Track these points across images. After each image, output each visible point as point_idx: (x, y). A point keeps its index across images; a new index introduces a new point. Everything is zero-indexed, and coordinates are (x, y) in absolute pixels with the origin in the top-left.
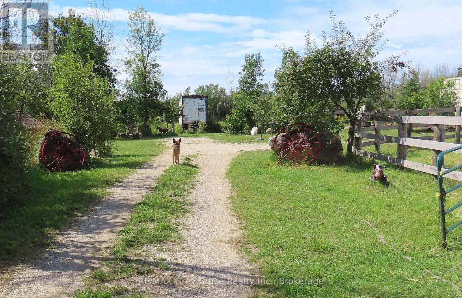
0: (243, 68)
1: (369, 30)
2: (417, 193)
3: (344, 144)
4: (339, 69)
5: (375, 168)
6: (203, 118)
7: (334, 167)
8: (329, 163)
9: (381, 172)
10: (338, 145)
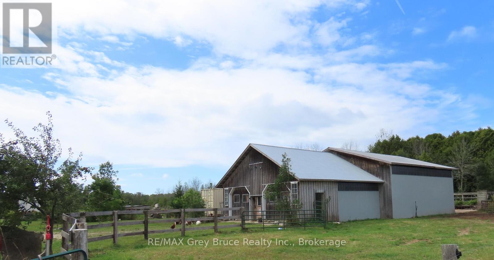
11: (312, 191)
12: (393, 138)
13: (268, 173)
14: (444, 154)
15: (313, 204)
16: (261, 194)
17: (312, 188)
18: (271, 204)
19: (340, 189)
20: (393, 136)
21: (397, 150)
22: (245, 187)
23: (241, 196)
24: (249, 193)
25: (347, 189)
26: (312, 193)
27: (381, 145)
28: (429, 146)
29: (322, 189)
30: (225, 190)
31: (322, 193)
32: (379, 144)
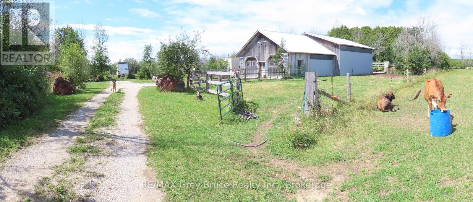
0: (144, 51)
1: (194, 37)
2: (213, 102)
3: (186, 83)
4: (182, 51)
5: (197, 92)
6: (127, 72)
7: (182, 92)
8: (180, 91)
9: (199, 94)
10: (183, 84)
11: (296, 59)
12: (342, 27)
13: (269, 48)
15: (296, 67)
16: (265, 61)
17: (296, 57)
18: (271, 67)
19: (312, 58)
20: (343, 26)
22: (255, 56)
23: (252, 62)
24: (257, 60)
25: (315, 59)
26: (296, 60)
27: (335, 31)
28: (363, 33)
29: (301, 58)
30: (241, 59)
31: (302, 61)
32: (334, 30)
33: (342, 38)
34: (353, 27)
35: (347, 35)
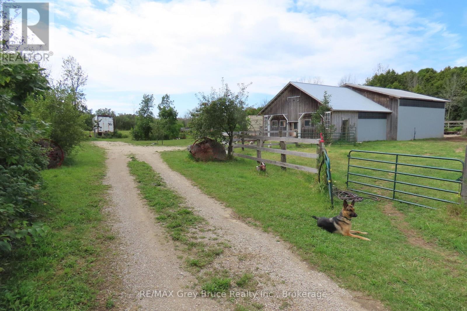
6: (111, 129)
10: (223, 150)
11: (341, 119)
12: (389, 72)
13: (305, 105)
14: (435, 87)
15: (341, 128)
16: (298, 120)
17: (341, 117)
18: (306, 128)
19: (360, 117)
20: (389, 70)
21: (392, 83)
22: (283, 115)
23: (279, 122)
24: (287, 120)
25: (364, 118)
26: (341, 121)
27: (378, 78)
28: (422, 79)
29: (347, 117)
30: (265, 117)
31: (347, 121)
32: (376, 77)
33: (388, 88)
34: (405, 71)
35: (396, 83)
